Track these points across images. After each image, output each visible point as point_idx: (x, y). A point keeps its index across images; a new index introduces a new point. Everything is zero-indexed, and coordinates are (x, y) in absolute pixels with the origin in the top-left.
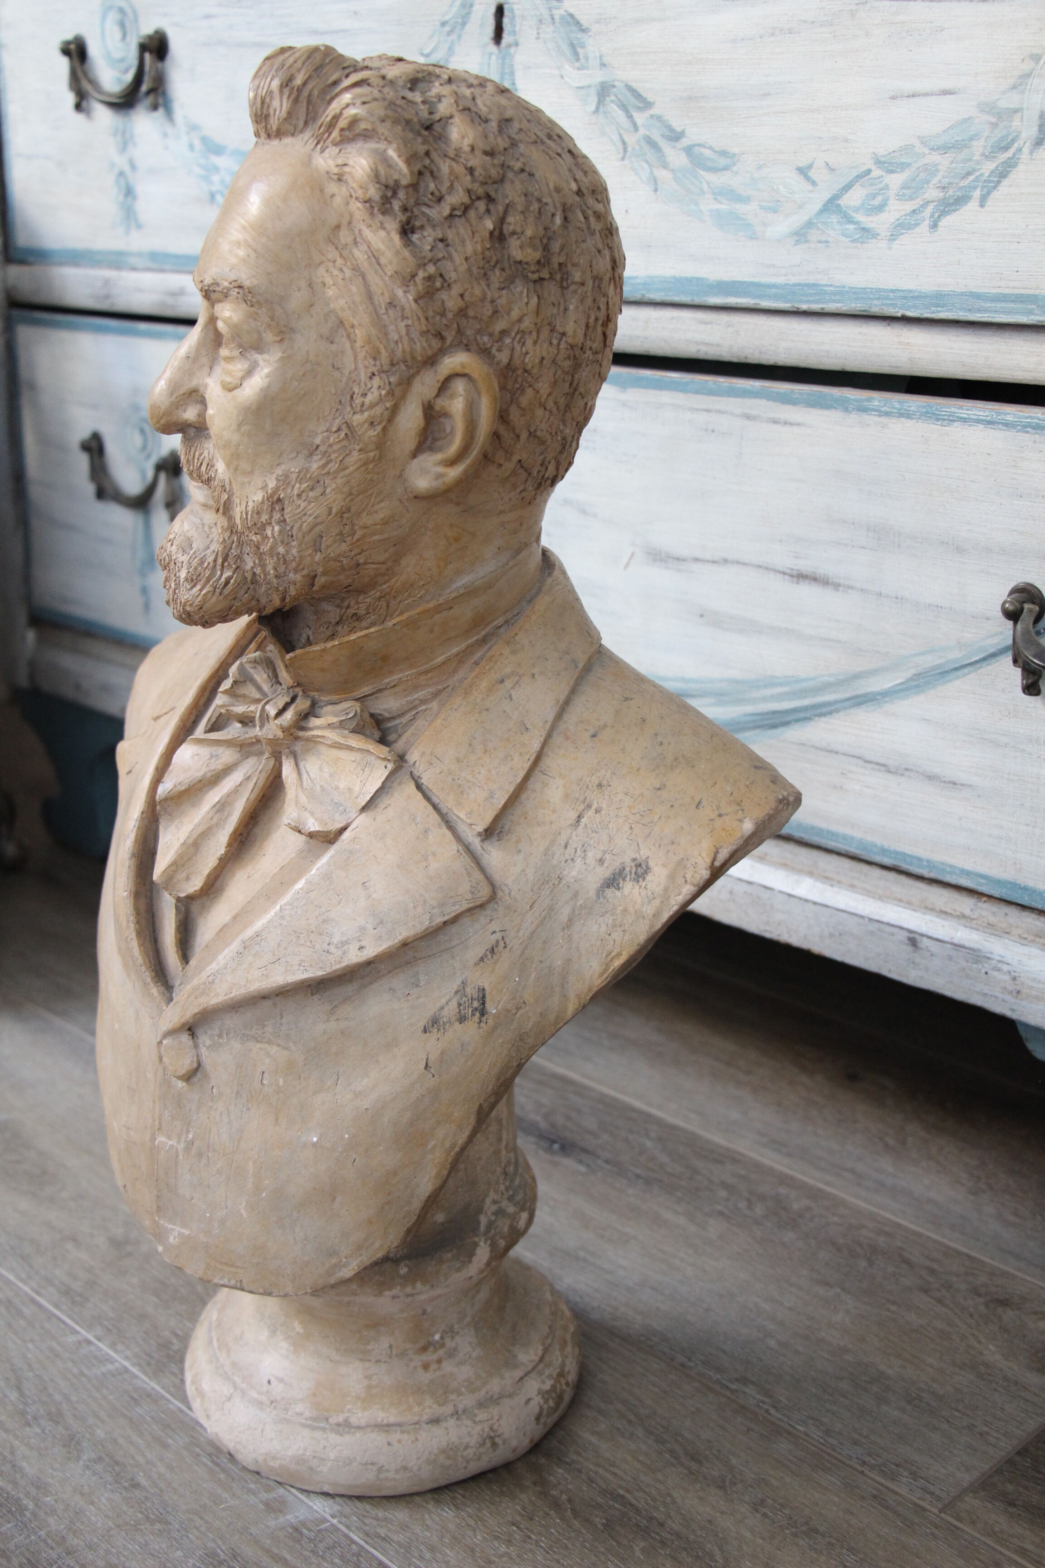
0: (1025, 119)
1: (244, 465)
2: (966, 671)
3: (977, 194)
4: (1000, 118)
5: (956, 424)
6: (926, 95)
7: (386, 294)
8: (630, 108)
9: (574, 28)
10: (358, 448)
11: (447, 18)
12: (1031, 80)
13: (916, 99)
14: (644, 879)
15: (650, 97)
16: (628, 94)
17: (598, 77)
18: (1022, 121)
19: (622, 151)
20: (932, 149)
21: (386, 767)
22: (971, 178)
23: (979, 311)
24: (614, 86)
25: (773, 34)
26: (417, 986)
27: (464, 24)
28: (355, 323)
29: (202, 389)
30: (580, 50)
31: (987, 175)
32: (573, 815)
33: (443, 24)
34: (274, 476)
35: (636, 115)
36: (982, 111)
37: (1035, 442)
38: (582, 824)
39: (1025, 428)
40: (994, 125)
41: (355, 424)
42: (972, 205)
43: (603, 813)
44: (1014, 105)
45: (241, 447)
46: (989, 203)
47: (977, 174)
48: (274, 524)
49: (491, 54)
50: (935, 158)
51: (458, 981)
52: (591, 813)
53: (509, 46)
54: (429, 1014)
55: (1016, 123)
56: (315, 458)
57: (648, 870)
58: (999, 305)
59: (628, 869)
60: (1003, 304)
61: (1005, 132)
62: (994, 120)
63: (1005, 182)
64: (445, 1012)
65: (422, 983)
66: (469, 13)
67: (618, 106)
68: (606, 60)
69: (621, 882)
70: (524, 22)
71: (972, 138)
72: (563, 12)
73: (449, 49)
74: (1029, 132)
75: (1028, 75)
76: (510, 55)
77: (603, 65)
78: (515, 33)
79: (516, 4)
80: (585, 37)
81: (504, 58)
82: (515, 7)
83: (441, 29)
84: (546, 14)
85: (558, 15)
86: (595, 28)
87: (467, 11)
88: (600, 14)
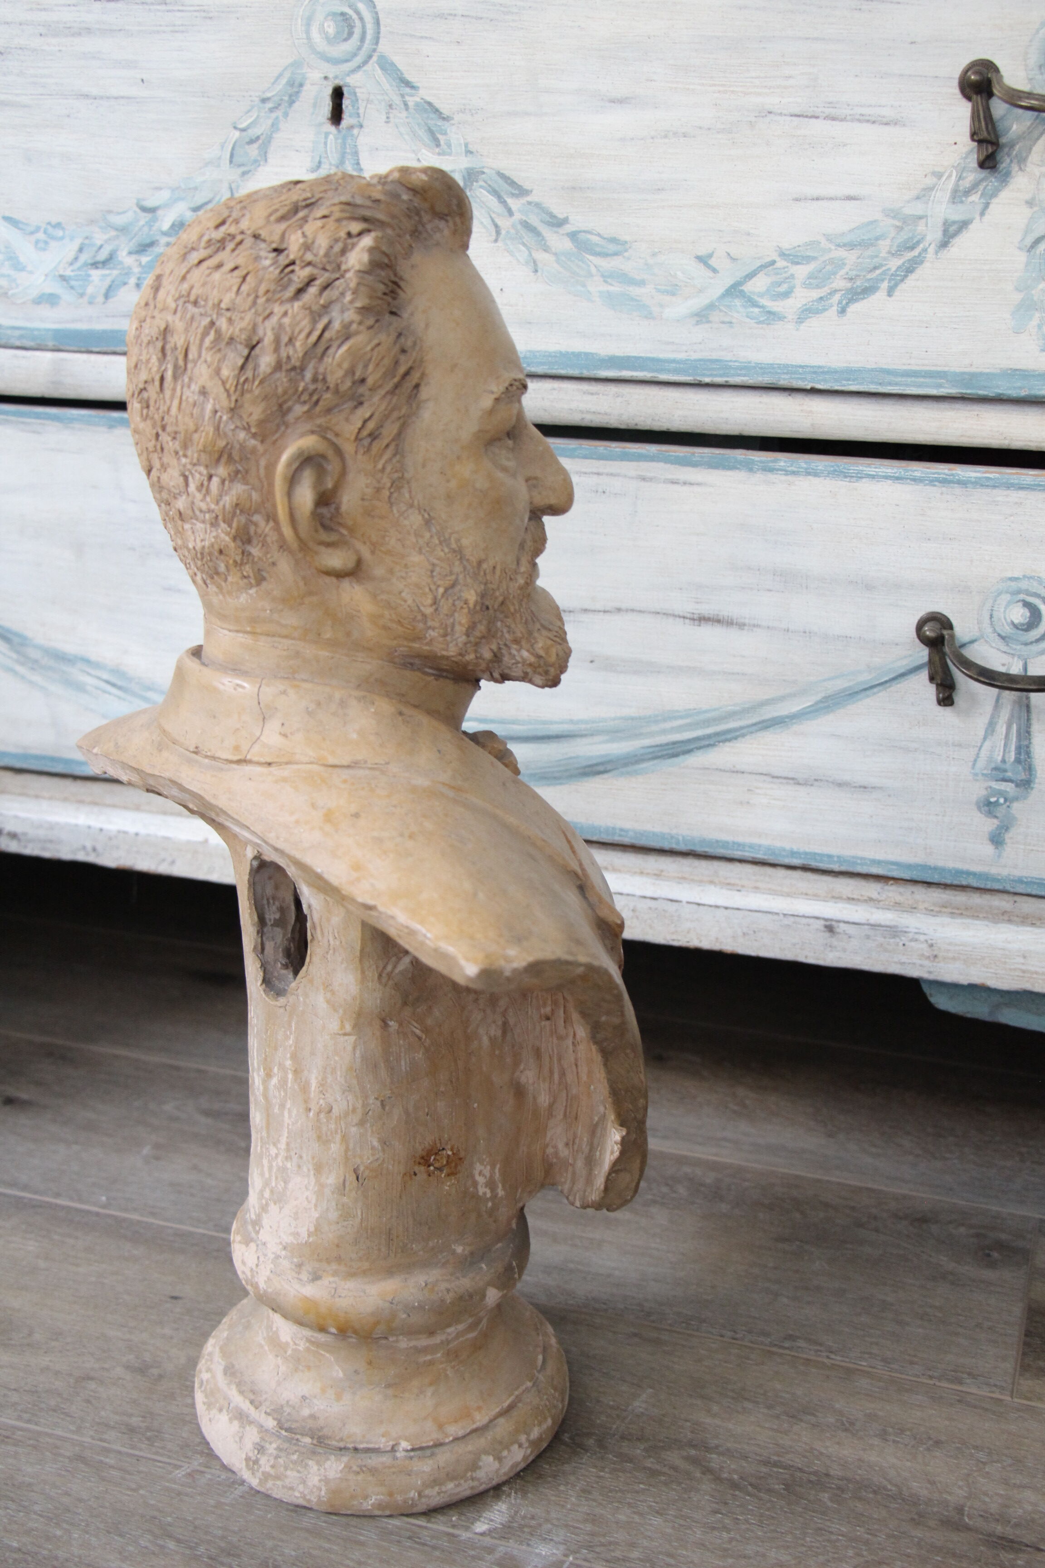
0: (929, 225)
2: (875, 690)
3: (885, 285)
4: (904, 222)
5: (864, 480)
6: (831, 199)
8: (502, 194)
9: (432, 116)
11: (269, 95)
12: (934, 192)
13: (820, 203)
15: (527, 185)
16: (501, 181)
17: (464, 163)
18: (927, 226)
19: (494, 233)
20: (839, 246)
22: (878, 272)
23: (890, 384)
24: (483, 173)
25: (666, 137)
27: (291, 103)
30: (440, 137)
31: (894, 269)
33: (264, 101)
35: (510, 201)
36: (887, 216)
37: (942, 494)
39: (932, 482)
40: (900, 229)
42: (880, 295)
44: (920, 213)
46: (897, 293)
47: (884, 268)
49: (327, 135)
50: (842, 253)
53: (351, 127)
55: (921, 227)
58: (909, 380)
60: (913, 379)
61: (911, 235)
62: (898, 224)
63: (912, 277)
66: (298, 92)
67: (488, 192)
68: (471, 147)
70: (369, 106)
71: (877, 239)
72: (418, 100)
73: (273, 125)
74: (934, 235)
75: (930, 189)
76: (352, 135)
77: (469, 152)
78: (358, 115)
79: (360, 87)
80: (445, 125)
81: (344, 139)
82: (357, 90)
83: (261, 105)
84: (397, 100)
85: (411, 101)
86: (457, 118)
87: (295, 90)
88: (464, 105)
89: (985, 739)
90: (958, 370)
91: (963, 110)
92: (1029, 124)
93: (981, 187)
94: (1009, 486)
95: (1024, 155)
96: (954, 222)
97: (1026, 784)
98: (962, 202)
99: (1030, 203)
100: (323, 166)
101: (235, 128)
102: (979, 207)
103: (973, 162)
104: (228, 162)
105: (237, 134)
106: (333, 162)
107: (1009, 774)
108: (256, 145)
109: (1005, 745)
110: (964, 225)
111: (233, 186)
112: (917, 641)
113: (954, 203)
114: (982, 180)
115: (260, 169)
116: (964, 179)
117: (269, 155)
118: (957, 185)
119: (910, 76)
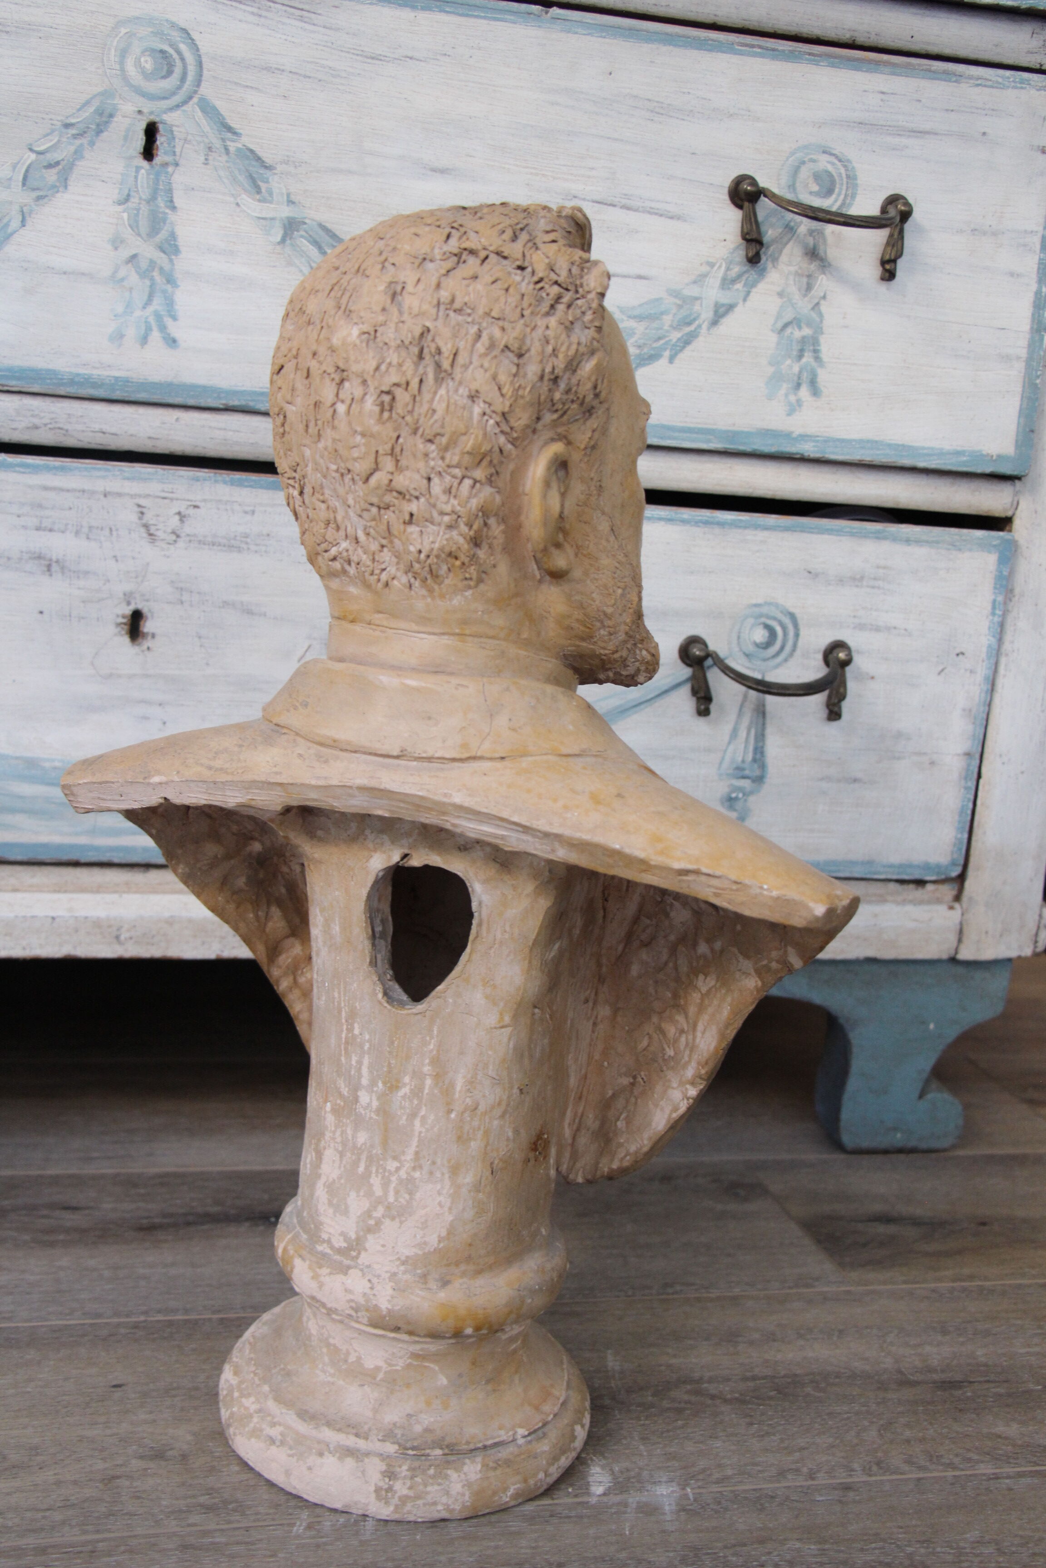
0: (703, 305)
2: (642, 706)
3: (667, 354)
4: (684, 302)
6: (625, 276)
8: (323, 245)
9: (254, 163)
11: (73, 121)
12: (707, 279)
16: (322, 233)
17: (286, 212)
18: (701, 305)
20: (630, 317)
22: (662, 342)
23: (670, 438)
24: (305, 223)
27: (99, 132)
30: (260, 184)
31: (674, 340)
33: (67, 126)
36: (671, 295)
37: (705, 533)
39: (697, 523)
40: (680, 307)
42: (663, 362)
44: (696, 294)
46: (677, 361)
47: (667, 339)
49: (138, 169)
50: (632, 324)
53: (165, 165)
55: (697, 308)
58: (685, 435)
60: (688, 435)
61: (688, 313)
62: (679, 302)
63: (689, 348)
66: (107, 122)
67: (309, 241)
68: (293, 198)
70: (186, 145)
71: (662, 313)
72: (240, 146)
73: (76, 152)
74: (707, 314)
75: (704, 276)
76: (167, 173)
77: (290, 202)
78: (174, 153)
79: (176, 126)
80: (268, 173)
81: (158, 175)
82: (174, 128)
83: (64, 130)
84: (217, 144)
85: (232, 146)
86: (280, 168)
87: (104, 119)
88: (288, 156)
89: (729, 743)
90: (724, 428)
91: (734, 216)
92: (780, 230)
93: (744, 278)
94: (756, 527)
95: (776, 255)
96: (723, 305)
97: (759, 780)
98: (729, 289)
99: (780, 294)
100: (132, 200)
101: (31, 150)
102: (742, 295)
103: (740, 255)
104: (20, 184)
105: (33, 156)
106: (144, 197)
107: (747, 772)
108: (54, 171)
109: (746, 747)
110: (731, 307)
111: (25, 209)
112: (679, 661)
113: (723, 289)
114: (745, 272)
115: (58, 195)
116: (731, 270)
117: (69, 183)
118: (725, 274)
119: (690, 180)
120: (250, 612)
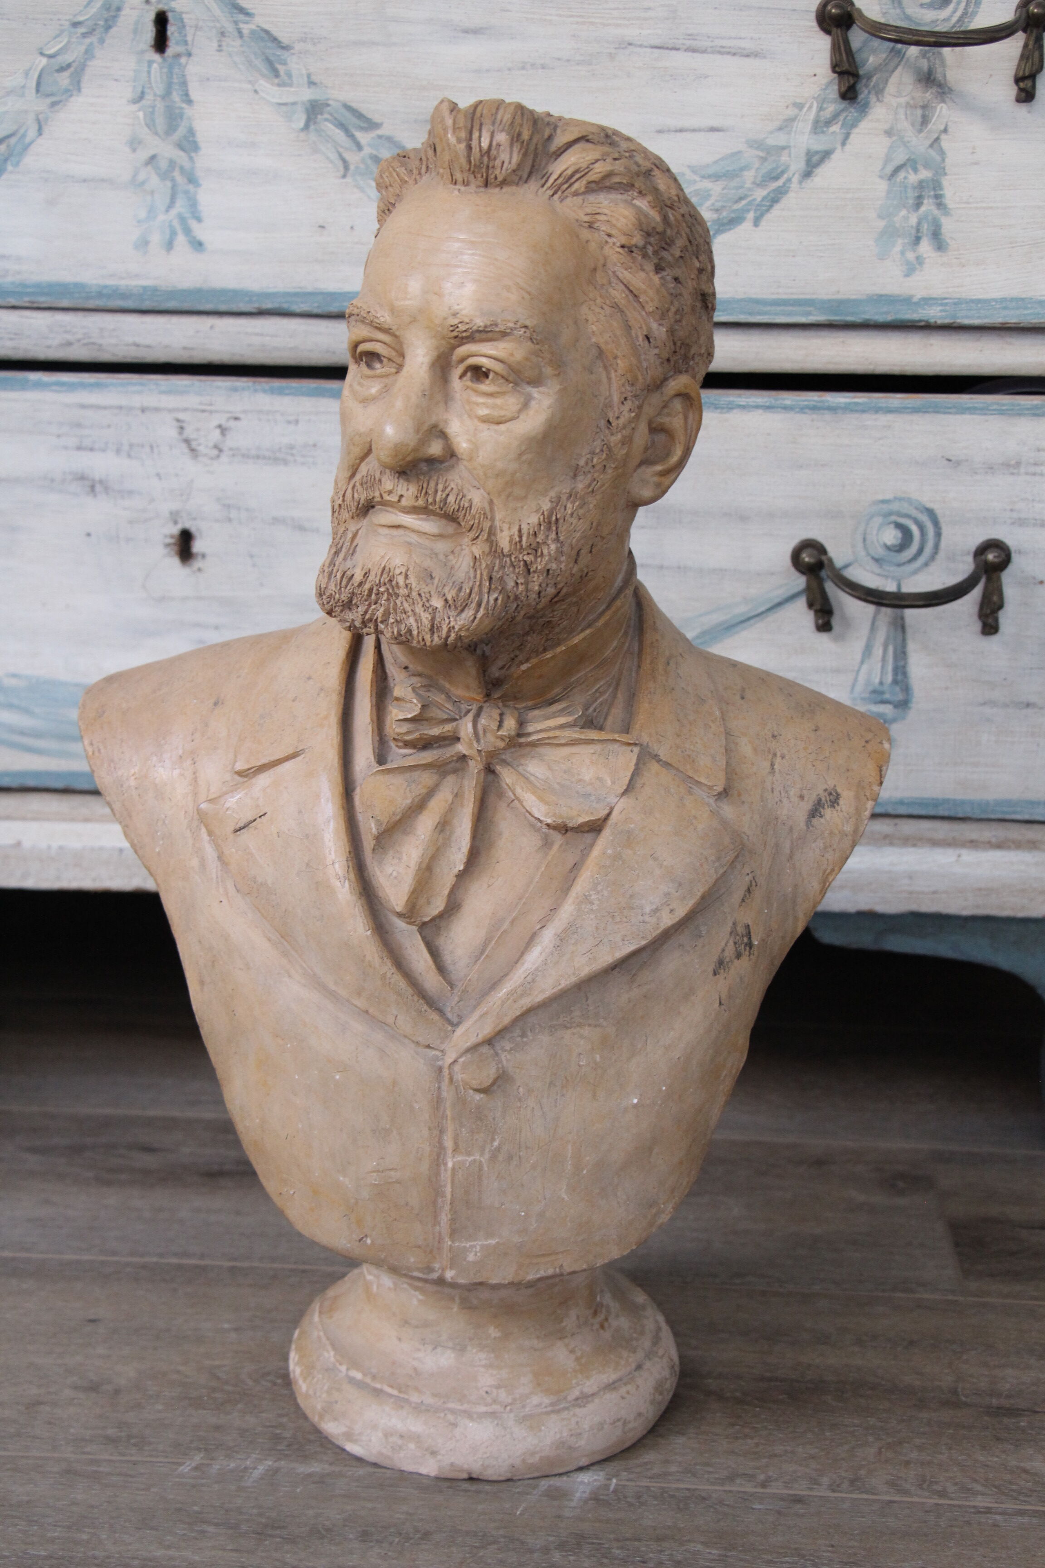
0: (792, 155)
1: (518, 491)
2: (752, 621)
3: (751, 215)
4: (768, 153)
5: (735, 411)
6: (694, 130)
7: (644, 328)
8: (349, 127)
9: (269, 44)
10: (613, 466)
11: (81, 19)
12: (795, 124)
13: (684, 134)
14: (838, 804)
15: (377, 118)
16: (348, 114)
17: (307, 94)
18: (790, 156)
19: (342, 169)
20: (703, 177)
21: (632, 751)
22: (744, 202)
23: (759, 313)
24: (328, 105)
25: (523, 68)
26: (700, 936)
27: (108, 28)
28: (619, 354)
29: (441, 426)
30: (279, 67)
31: (759, 199)
32: (767, 764)
33: (75, 25)
34: (548, 498)
35: (359, 135)
36: (751, 147)
37: (813, 420)
38: (777, 770)
39: (802, 410)
40: (764, 160)
41: (612, 445)
42: (747, 225)
43: (787, 757)
44: (782, 143)
45: (518, 475)
46: (763, 223)
47: (750, 199)
48: (549, 542)
49: (150, 63)
50: (707, 184)
51: (730, 924)
52: (778, 760)
53: (178, 56)
54: (715, 958)
55: (784, 158)
56: (580, 478)
57: (838, 796)
58: (779, 308)
59: (823, 799)
60: (782, 308)
61: (774, 165)
62: (761, 154)
63: (777, 206)
64: (727, 954)
65: (704, 933)
66: (115, 17)
67: (334, 125)
68: (314, 78)
69: (822, 810)
70: (199, 33)
71: (742, 169)
72: (253, 27)
73: (87, 52)
74: (797, 165)
75: (792, 120)
76: (180, 64)
77: (311, 83)
78: (186, 43)
79: (186, 13)
80: (285, 55)
81: (171, 68)
82: (184, 16)
83: (73, 30)
84: (230, 27)
85: (246, 29)
86: (298, 47)
87: (112, 13)
88: (305, 33)
89: (862, 662)
90: (825, 297)
91: (823, 44)
92: (884, 56)
93: (841, 118)
94: (877, 410)
95: (881, 86)
96: (817, 152)
97: (903, 704)
98: (823, 132)
99: (889, 133)
100: (147, 97)
101: (42, 54)
102: (840, 138)
103: (833, 92)
104: (34, 91)
105: (44, 61)
106: (158, 93)
107: (887, 696)
108: (66, 74)
109: (883, 667)
110: (826, 155)
111: (41, 117)
112: (793, 569)
113: (815, 133)
114: (843, 110)
115: (72, 99)
116: (824, 109)
117: (82, 85)
118: (818, 115)
119: (768, 8)
120: (301, 528)
